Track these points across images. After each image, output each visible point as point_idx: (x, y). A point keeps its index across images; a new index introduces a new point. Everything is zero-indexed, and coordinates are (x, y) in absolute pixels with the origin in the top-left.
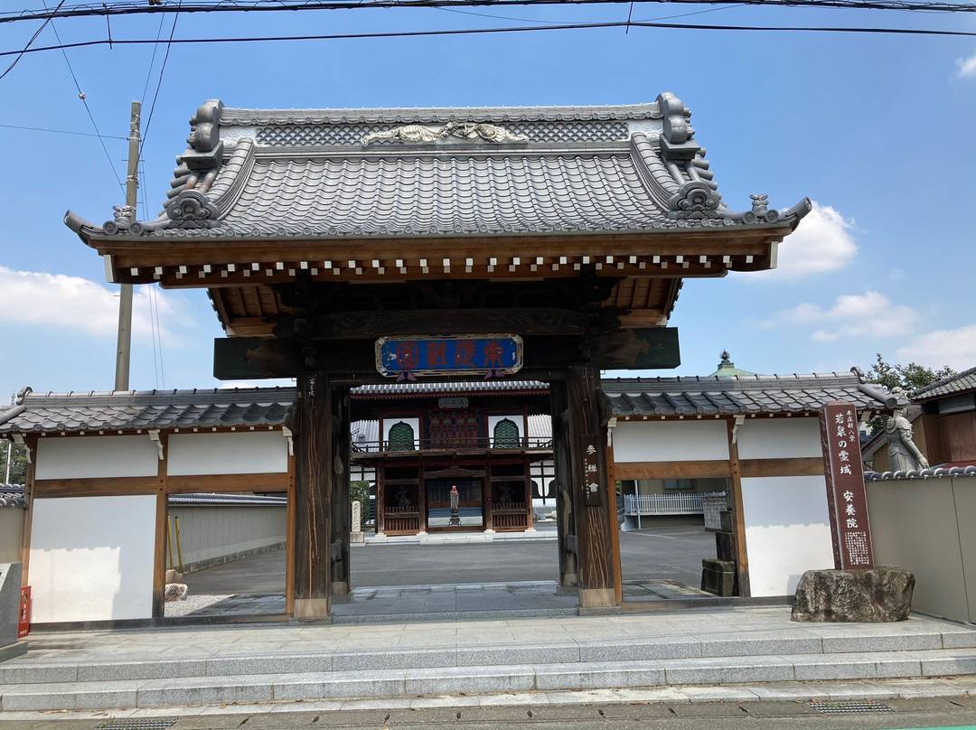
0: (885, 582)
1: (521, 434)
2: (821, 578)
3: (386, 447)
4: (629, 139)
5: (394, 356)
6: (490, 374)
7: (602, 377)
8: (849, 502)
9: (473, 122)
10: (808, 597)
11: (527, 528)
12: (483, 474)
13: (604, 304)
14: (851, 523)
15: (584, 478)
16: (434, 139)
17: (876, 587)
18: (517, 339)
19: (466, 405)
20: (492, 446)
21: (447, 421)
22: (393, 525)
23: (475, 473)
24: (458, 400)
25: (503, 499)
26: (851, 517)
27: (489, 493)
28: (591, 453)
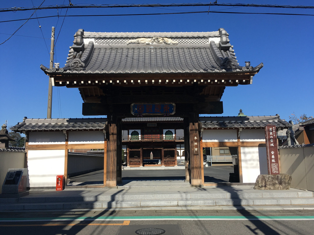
0: (283, 178)
2: (263, 177)
3: (130, 139)
4: (209, 43)
5: (136, 109)
6: (165, 115)
7: (199, 116)
8: (273, 155)
9: (161, 37)
10: (259, 182)
11: (175, 166)
13: (200, 94)
14: (273, 161)
15: (194, 147)
16: (149, 42)
17: (280, 180)
18: (174, 104)
19: (156, 126)
21: (150, 131)
22: (132, 164)
26: (273, 159)
27: (163, 154)
28: (196, 139)
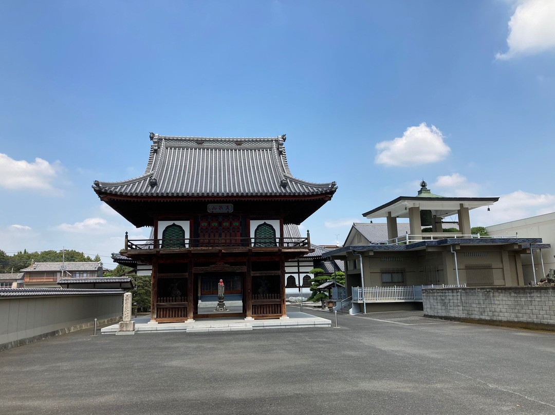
1: (278, 235)
11: (281, 316)
12: (244, 269)
19: (231, 210)
20: (253, 245)
21: (215, 224)
22: (163, 314)
23: (238, 269)
24: (224, 205)
25: (260, 290)
27: (249, 286)
